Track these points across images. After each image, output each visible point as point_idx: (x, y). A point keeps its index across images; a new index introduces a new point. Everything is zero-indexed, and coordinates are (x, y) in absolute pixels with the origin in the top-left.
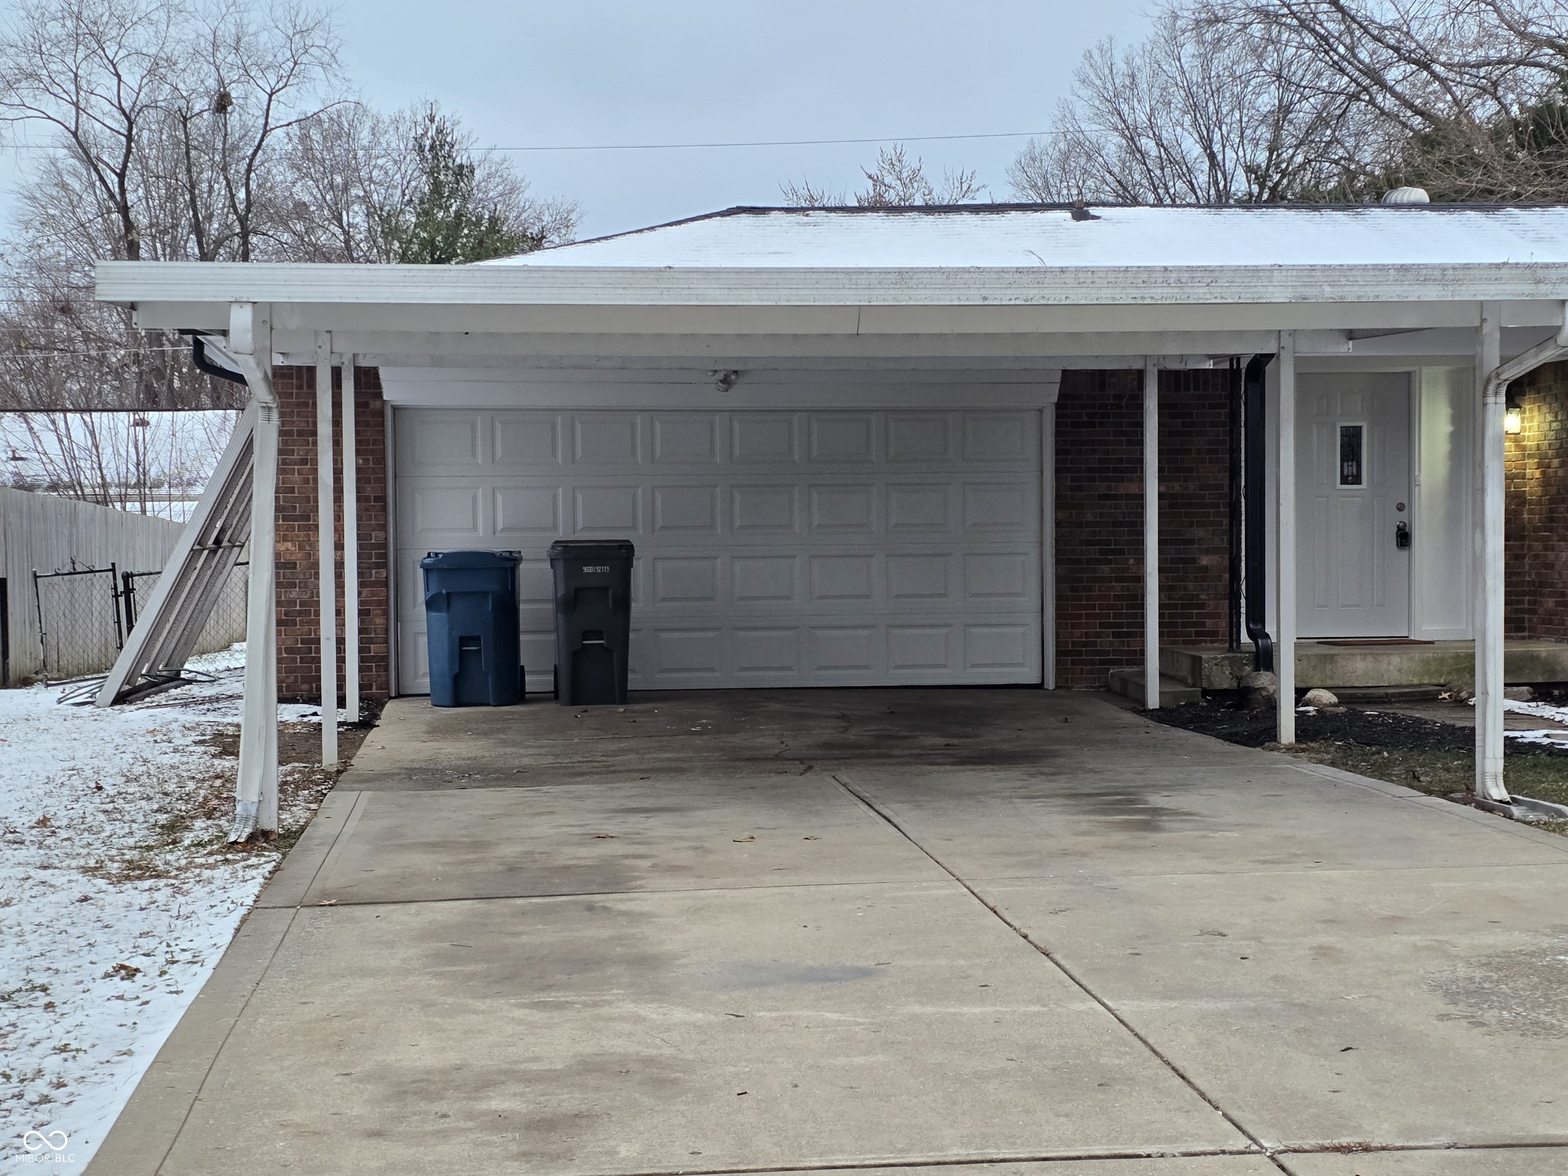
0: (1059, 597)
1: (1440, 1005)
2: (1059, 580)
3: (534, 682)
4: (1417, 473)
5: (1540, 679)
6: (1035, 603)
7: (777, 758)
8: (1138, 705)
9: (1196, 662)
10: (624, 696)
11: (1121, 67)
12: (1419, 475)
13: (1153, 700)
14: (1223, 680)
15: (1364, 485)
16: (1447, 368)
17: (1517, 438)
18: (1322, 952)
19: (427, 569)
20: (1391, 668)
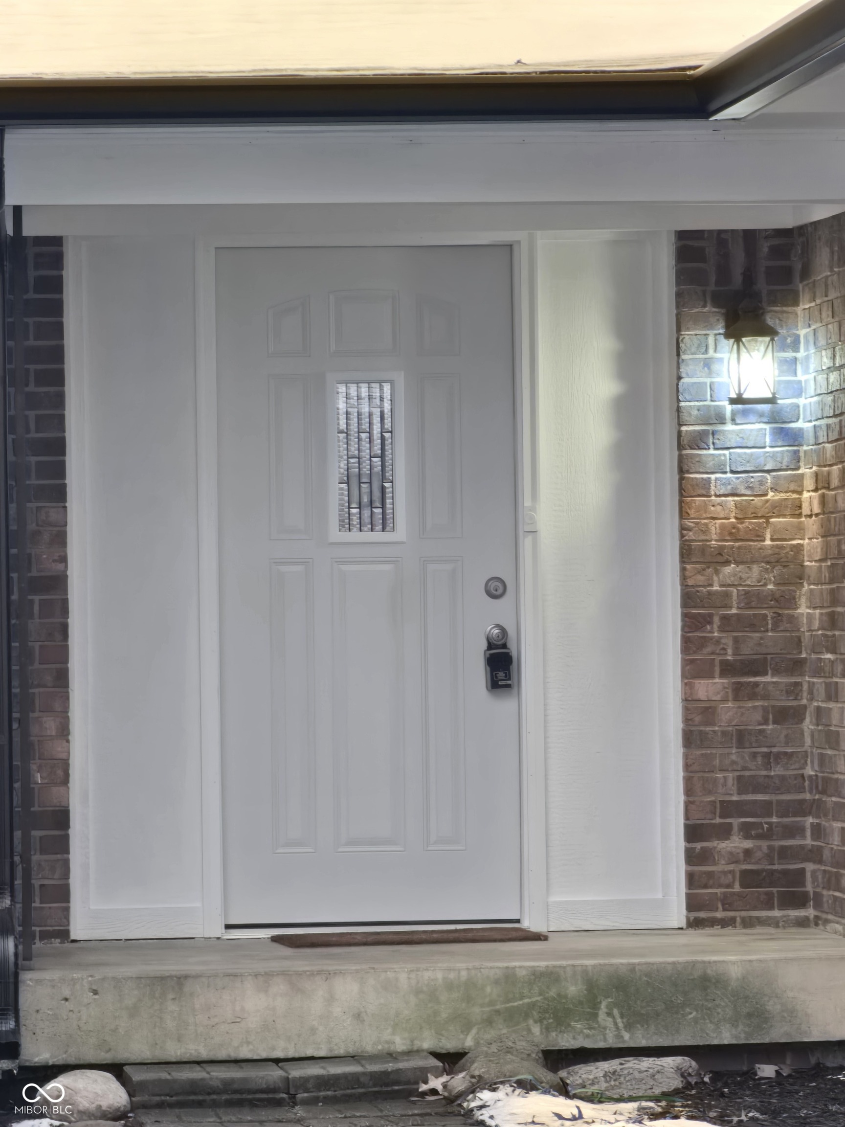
4: (527, 503)
5: (726, 1037)
12: (533, 509)
15: (401, 531)
16: (606, 234)
17: (772, 411)
20: (337, 1010)
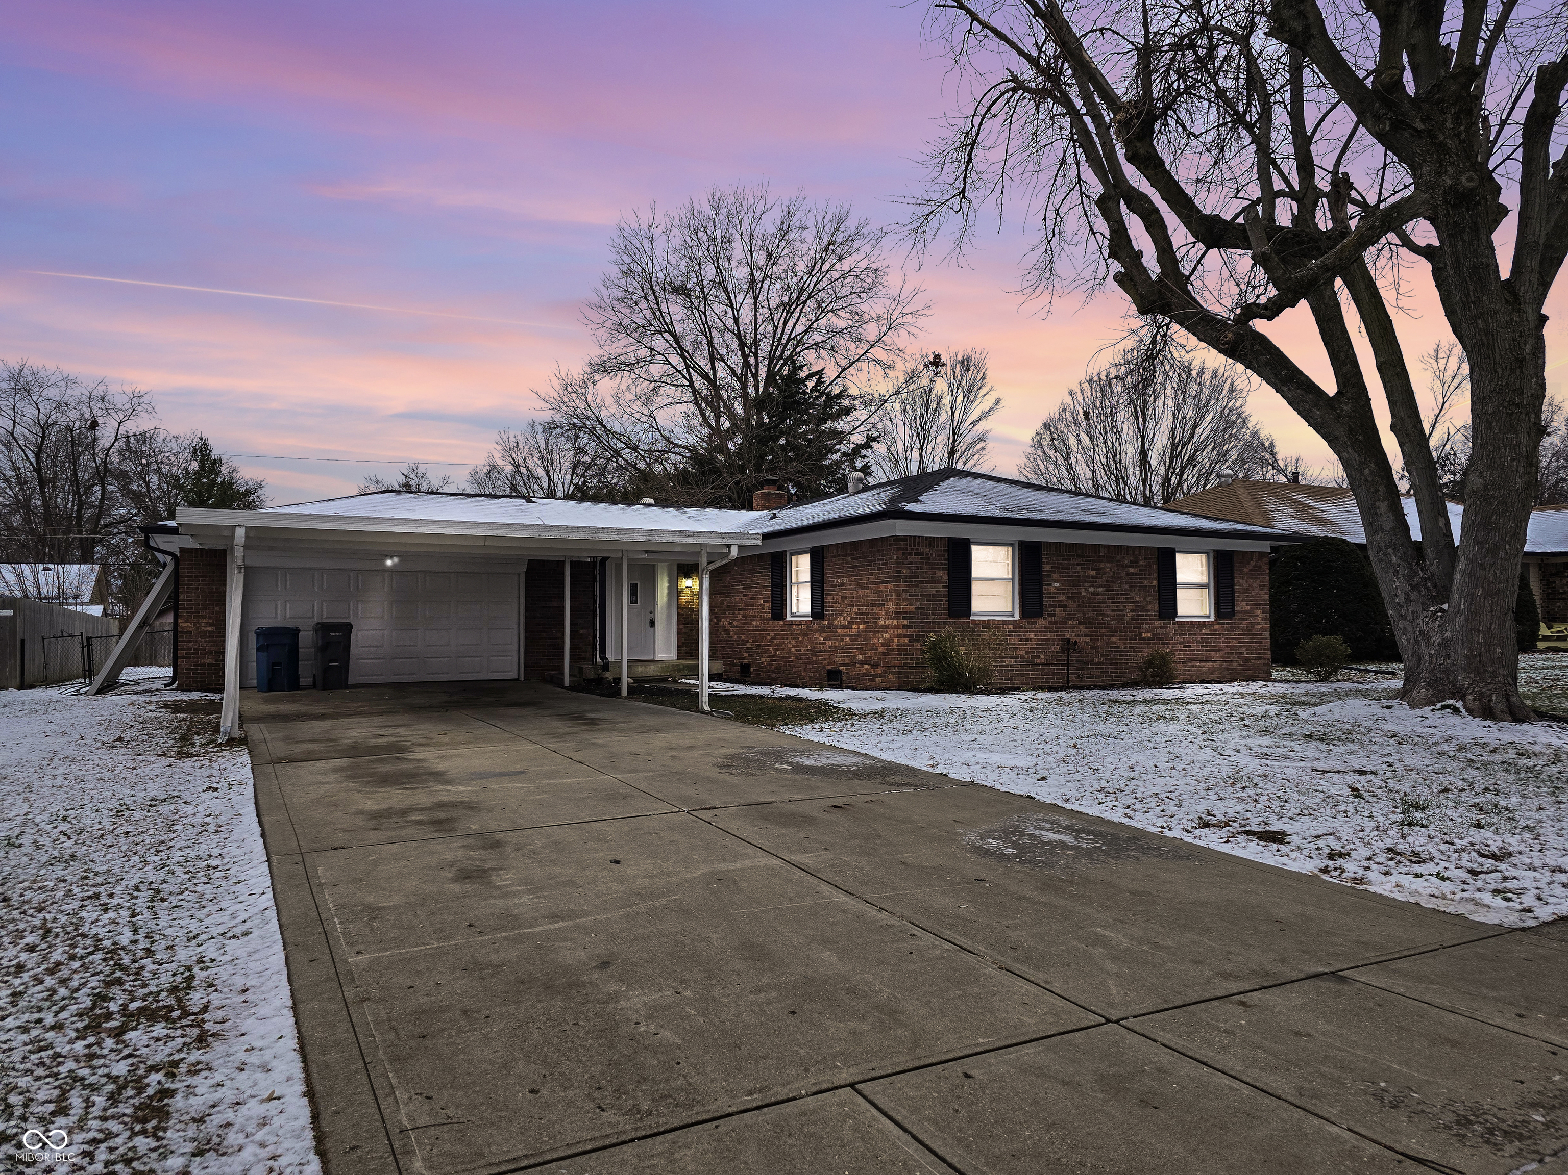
0: (526, 645)
1: (718, 770)
2: (526, 638)
3: (303, 681)
4: (657, 600)
6: (515, 647)
7: (430, 707)
8: (561, 684)
9: (581, 669)
10: (347, 687)
11: (512, 439)
13: (567, 682)
14: (591, 675)
15: (639, 604)
16: (666, 565)
17: (690, 589)
18: (673, 757)
19: (258, 634)
20: (651, 670)
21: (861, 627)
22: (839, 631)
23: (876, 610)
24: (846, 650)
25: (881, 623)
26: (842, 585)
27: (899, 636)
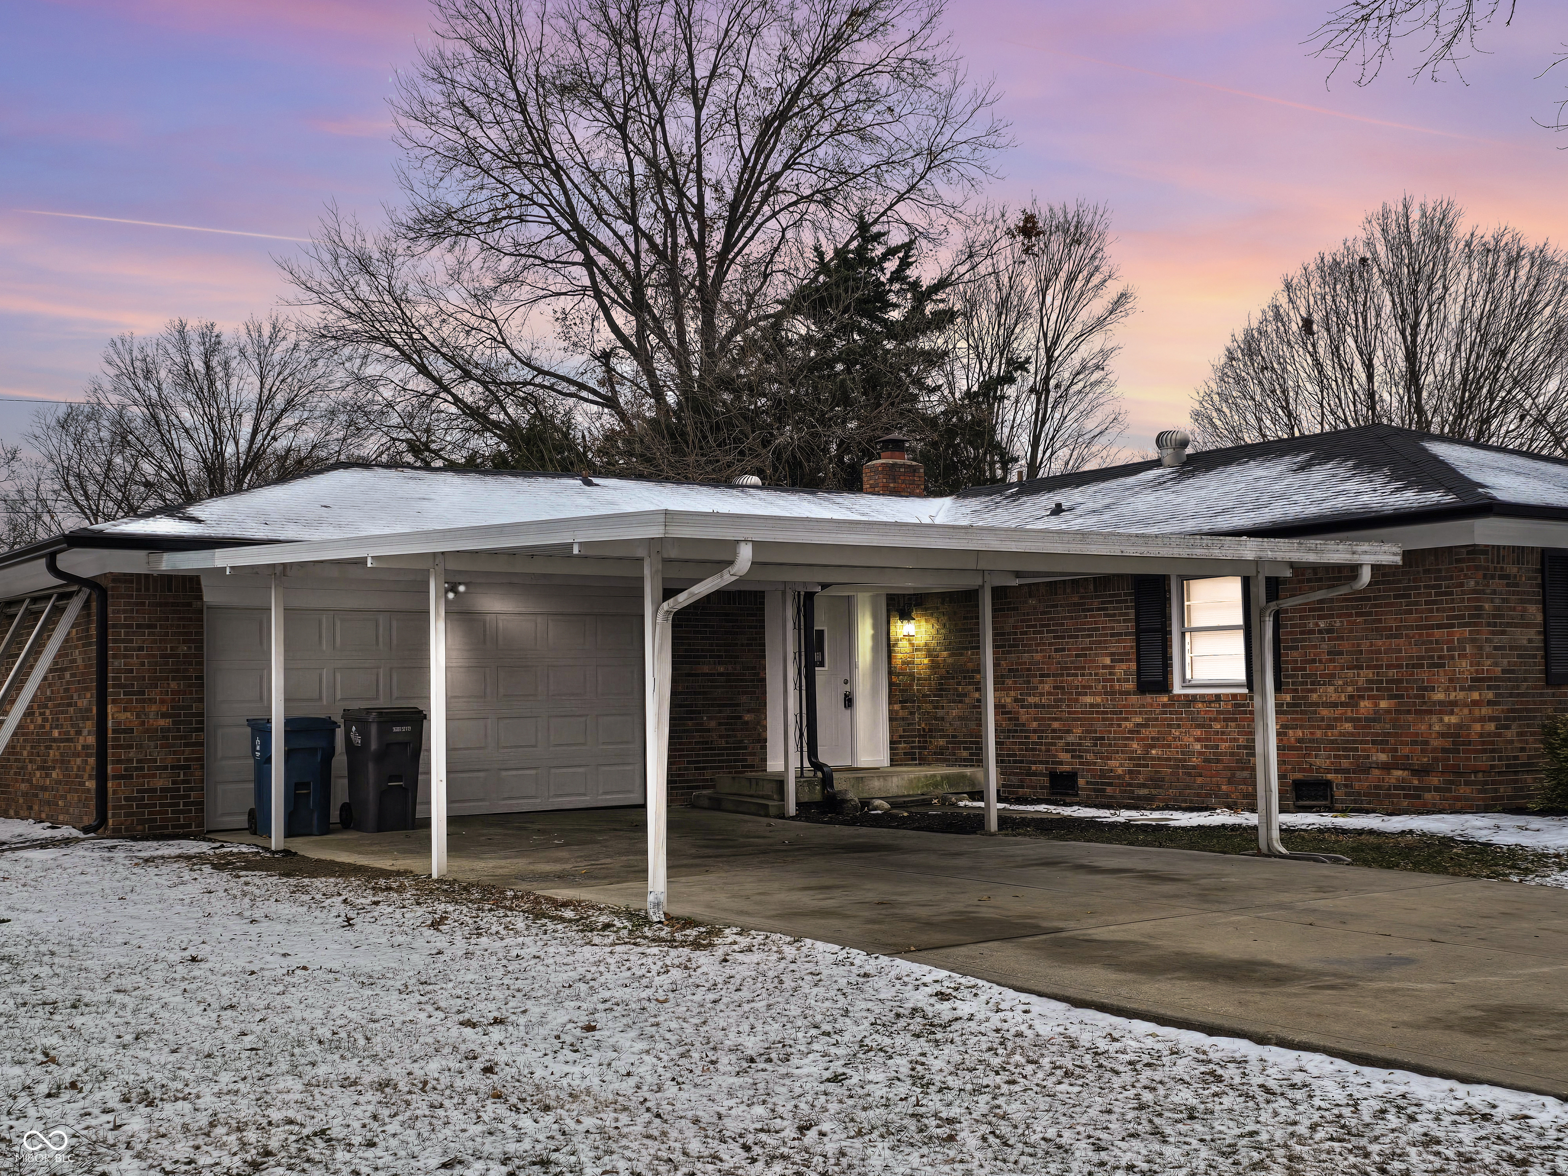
10: (414, 823)
13: (791, 809)
14: (804, 796)
17: (913, 639)
21: (1383, 704)
22: (1325, 712)
23: (1423, 675)
24: (1345, 745)
25: (1439, 696)
26: (1329, 631)
27: (1482, 720)
